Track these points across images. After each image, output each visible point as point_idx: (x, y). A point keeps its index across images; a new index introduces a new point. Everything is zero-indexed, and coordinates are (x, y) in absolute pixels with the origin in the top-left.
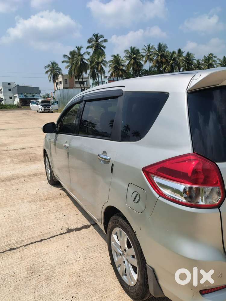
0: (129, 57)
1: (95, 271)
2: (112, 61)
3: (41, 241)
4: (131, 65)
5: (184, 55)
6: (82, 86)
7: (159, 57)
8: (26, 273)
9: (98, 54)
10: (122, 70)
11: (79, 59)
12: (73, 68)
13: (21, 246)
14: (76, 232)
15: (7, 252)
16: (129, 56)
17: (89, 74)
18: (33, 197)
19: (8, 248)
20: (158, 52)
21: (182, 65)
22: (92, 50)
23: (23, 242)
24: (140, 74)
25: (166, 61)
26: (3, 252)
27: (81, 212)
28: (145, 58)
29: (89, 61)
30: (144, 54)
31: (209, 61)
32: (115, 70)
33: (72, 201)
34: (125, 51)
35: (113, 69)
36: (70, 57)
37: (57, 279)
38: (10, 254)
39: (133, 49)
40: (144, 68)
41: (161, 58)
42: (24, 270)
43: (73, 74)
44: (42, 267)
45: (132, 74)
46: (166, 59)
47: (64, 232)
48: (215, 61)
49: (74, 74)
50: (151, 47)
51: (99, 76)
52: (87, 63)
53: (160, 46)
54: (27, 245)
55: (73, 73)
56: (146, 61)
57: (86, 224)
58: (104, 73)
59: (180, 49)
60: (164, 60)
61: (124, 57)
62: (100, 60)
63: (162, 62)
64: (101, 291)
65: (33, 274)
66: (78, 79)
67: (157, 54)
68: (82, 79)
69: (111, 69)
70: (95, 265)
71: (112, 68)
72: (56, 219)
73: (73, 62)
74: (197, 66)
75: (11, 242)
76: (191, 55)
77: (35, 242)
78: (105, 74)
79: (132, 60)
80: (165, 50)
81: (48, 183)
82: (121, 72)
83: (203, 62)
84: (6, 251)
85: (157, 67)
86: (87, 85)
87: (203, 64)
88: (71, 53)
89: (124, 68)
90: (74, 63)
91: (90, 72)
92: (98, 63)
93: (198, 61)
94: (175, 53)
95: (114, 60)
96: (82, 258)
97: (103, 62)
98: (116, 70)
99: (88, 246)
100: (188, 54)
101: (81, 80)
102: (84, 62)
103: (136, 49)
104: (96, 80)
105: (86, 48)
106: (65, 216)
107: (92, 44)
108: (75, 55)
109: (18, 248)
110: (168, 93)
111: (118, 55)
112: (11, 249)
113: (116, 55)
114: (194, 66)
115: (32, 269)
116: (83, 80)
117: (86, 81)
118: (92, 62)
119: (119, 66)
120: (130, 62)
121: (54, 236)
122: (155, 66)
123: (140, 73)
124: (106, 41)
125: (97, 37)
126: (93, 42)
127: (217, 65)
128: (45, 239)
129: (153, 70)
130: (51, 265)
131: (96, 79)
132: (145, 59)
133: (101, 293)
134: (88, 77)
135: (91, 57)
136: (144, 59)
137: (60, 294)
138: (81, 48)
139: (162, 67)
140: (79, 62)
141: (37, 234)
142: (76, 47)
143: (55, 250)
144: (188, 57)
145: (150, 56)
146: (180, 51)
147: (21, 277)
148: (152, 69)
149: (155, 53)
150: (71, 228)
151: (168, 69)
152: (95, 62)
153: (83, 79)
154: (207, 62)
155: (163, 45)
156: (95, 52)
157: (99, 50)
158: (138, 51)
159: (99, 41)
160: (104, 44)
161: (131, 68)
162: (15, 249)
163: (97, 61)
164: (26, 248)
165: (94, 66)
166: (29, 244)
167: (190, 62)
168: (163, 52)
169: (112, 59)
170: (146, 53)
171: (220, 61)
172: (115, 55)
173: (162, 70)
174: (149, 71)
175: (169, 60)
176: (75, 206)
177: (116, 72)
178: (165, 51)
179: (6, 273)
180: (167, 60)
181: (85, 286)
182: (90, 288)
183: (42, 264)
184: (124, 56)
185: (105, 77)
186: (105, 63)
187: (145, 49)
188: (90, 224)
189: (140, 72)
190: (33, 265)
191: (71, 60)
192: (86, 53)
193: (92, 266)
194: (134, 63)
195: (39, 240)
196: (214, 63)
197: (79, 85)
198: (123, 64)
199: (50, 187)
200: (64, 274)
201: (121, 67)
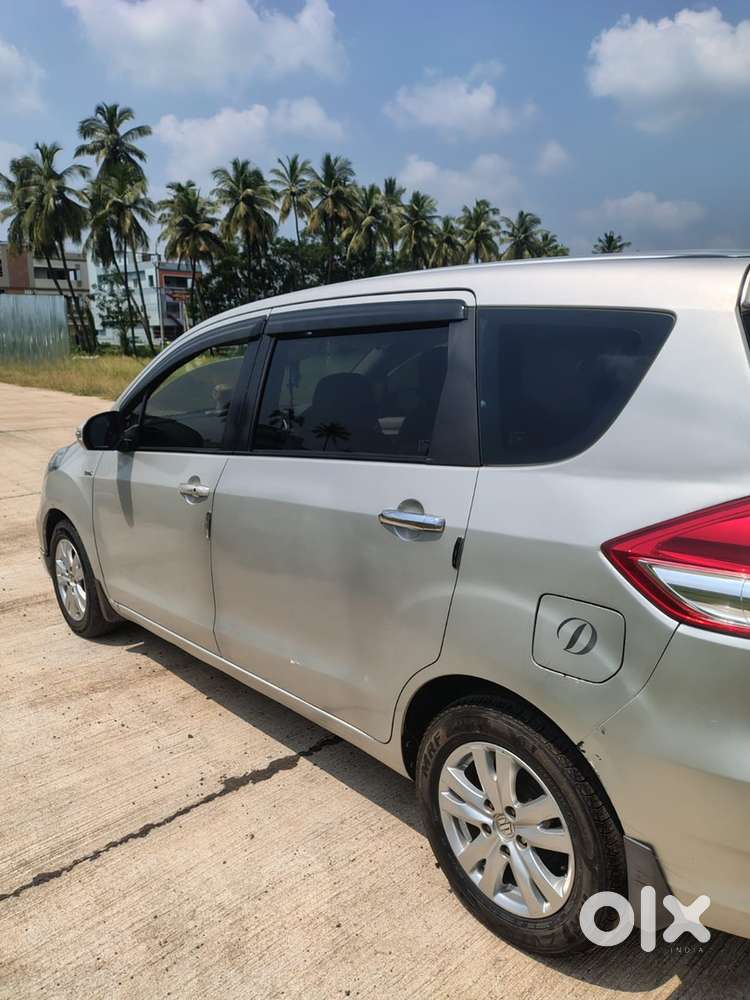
0: (230, 193)
1: (381, 900)
2: (172, 202)
3: (145, 831)
4: (238, 222)
5: (406, 199)
6: (63, 284)
7: (330, 203)
8: (143, 947)
9: (120, 176)
10: (207, 235)
11: (50, 188)
12: (27, 219)
13: (76, 863)
14: (257, 785)
15: (29, 890)
16: (228, 189)
17: (87, 245)
18: (36, 688)
19: (28, 876)
20: (324, 186)
21: (399, 231)
22: (97, 160)
23: (76, 845)
24: (269, 252)
25: (351, 217)
26: (16, 894)
27: (241, 717)
28: (282, 200)
29: (86, 199)
30: (279, 189)
31: (478, 225)
32: (183, 237)
33: (194, 686)
34: (216, 173)
35: (177, 232)
36: (12, 178)
37: (265, 947)
38: (47, 894)
39: (241, 168)
40: (279, 235)
41: (335, 205)
42: (129, 941)
43: (28, 241)
44: (192, 918)
45: (241, 250)
46: (351, 210)
47: (217, 790)
48: (495, 225)
49: (31, 240)
50: (299, 166)
51: (125, 252)
52: (80, 207)
53: (328, 163)
54: (97, 854)
55: (27, 239)
56: (285, 213)
57: (281, 756)
58: (145, 242)
59: (390, 181)
60: (344, 213)
61: (212, 193)
62: (129, 197)
63: (337, 219)
64: (432, 956)
65: (169, 947)
66: (45, 261)
67: (322, 192)
68: (64, 260)
69: (166, 232)
70: (373, 879)
71: (171, 226)
72: (166, 752)
73: (24, 198)
74: (445, 238)
75: (32, 853)
76: (428, 201)
77: (125, 840)
78: (147, 245)
79: (242, 204)
80: (346, 179)
81: (72, 633)
82: (203, 243)
83: (462, 227)
84: (24, 888)
85: (322, 233)
86: (80, 283)
87: (461, 233)
88: (16, 166)
89: (214, 230)
90: (29, 204)
91: (91, 236)
92: (120, 209)
93: (446, 222)
94: (378, 192)
95: (176, 200)
96: (319, 867)
97: (141, 206)
98: (187, 235)
99: (321, 825)
100: (417, 199)
101: (57, 264)
102: (67, 201)
103: (251, 168)
104: (112, 266)
105: (74, 153)
106: (190, 736)
107: (95, 139)
108: (31, 172)
109: (69, 869)
110: (673, 314)
111: (191, 184)
112: (41, 879)
113: (184, 184)
114: (434, 236)
115: (156, 929)
116: (65, 265)
117: (74, 267)
118: (97, 202)
119: (197, 223)
120: (232, 211)
121: (187, 810)
122: (317, 231)
123: (267, 249)
124: (143, 131)
125: (112, 116)
126: (100, 135)
127: (502, 236)
128: (159, 825)
129: (309, 242)
130: (221, 907)
131: (115, 263)
132: (284, 205)
133: (433, 961)
134: (84, 254)
135: (96, 184)
136: (279, 204)
137: (300, 994)
138: (55, 149)
139: (339, 236)
140: (51, 200)
141: (118, 813)
142: (38, 147)
143: (211, 854)
144: (415, 208)
145: (300, 195)
146: (390, 185)
147: (130, 967)
148: (306, 240)
149: (316, 189)
150: (233, 775)
151: (357, 242)
152: (110, 202)
153: (67, 262)
154: (473, 226)
155: (339, 163)
156: (109, 167)
157: (121, 164)
158: (258, 175)
159: (122, 129)
160: (138, 143)
161: (237, 230)
162: (58, 874)
163: (115, 199)
164: (101, 865)
165: (105, 216)
166: (107, 850)
167: (424, 223)
168: (341, 188)
169: (170, 198)
170: (285, 184)
171: (508, 226)
172: (179, 185)
173: (337, 243)
174: (297, 244)
175: (360, 214)
176: (210, 700)
177: (188, 242)
178: (347, 183)
179: (63, 963)
180: (353, 213)
181: (371, 951)
182: (390, 953)
183: (186, 908)
184: (214, 191)
185: (146, 258)
186: (146, 207)
187: (283, 171)
188: (294, 753)
189: (270, 246)
190: (156, 917)
191: (18, 192)
192: (76, 171)
193: (366, 885)
194: (247, 216)
195: (135, 829)
196: (492, 230)
197: (50, 283)
198: (209, 216)
199: (84, 646)
200: (282, 925)
201: (206, 226)
